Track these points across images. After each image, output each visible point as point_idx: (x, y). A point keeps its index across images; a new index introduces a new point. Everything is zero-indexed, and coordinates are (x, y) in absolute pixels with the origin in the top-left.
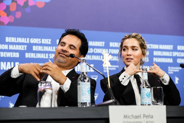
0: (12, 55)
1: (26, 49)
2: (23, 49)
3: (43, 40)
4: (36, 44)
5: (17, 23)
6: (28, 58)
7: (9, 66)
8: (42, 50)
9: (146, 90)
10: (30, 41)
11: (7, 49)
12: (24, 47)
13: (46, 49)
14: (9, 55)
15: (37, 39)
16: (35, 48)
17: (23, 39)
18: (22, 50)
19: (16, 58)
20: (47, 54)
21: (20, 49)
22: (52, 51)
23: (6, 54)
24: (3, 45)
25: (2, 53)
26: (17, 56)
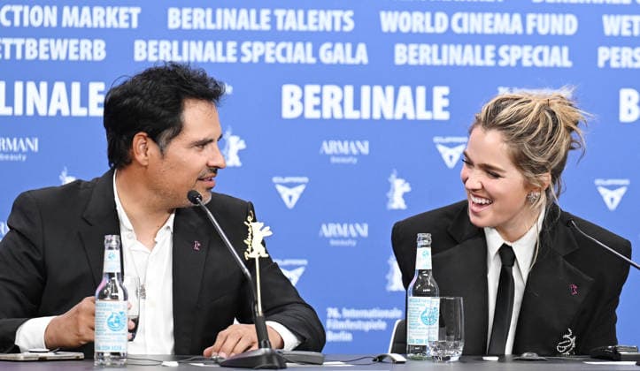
0: (73, 49)
1: (135, 24)
2: (124, 25)
8: (210, 26)
11: (54, 24)
12: (130, 15)
13: (229, 19)
14: (60, 50)
16: (176, 18)
18: (119, 30)
19: (93, 62)
20: (231, 45)
21: (111, 21)
22: (254, 27)
23: (48, 45)
24: (37, 8)
25: (31, 43)
26: (97, 58)
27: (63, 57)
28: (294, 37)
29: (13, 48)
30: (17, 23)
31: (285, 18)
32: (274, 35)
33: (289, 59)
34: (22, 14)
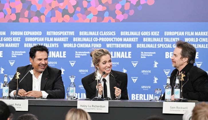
0: (125, 46)
1: (137, 41)
3: (152, 33)
4: (146, 37)
5: (130, 19)
6: (139, 48)
7: (123, 55)
8: (151, 41)
10: (141, 34)
11: (122, 41)
13: (155, 40)
14: (123, 46)
15: (147, 32)
16: (145, 40)
17: (135, 32)
20: (155, 45)
21: (132, 40)
22: (160, 41)
23: (121, 45)
24: (118, 38)
25: (117, 45)
26: (130, 47)
27: (123, 47)
28: (167, 43)
29: (114, 45)
30: (115, 41)
31: (166, 39)
32: (164, 43)
33: (167, 47)
34: (116, 39)
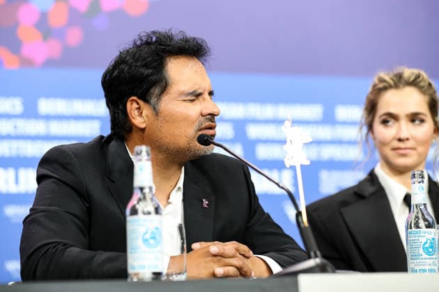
9: (422, 234)
